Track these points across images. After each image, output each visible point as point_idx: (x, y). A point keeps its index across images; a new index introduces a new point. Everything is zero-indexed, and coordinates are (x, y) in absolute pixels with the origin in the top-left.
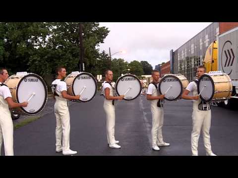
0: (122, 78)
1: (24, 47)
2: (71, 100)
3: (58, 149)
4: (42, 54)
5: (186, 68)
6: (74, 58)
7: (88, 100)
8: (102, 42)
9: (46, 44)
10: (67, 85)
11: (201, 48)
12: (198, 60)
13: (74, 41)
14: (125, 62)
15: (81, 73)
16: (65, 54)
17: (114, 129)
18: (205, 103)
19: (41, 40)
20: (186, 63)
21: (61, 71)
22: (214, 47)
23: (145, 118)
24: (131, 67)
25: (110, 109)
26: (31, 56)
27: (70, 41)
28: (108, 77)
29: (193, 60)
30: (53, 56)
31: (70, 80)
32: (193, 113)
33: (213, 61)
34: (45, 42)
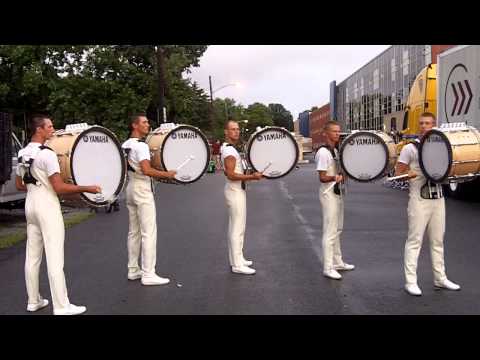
0: (258, 135)
1: (37, 75)
2: (159, 179)
3: (131, 275)
4: (74, 88)
5: (362, 119)
6: (139, 97)
7: (192, 179)
8: (196, 65)
9: (82, 67)
10: (151, 150)
11: (393, 78)
12: (387, 102)
13: (138, 63)
14: (236, 104)
15: (178, 125)
16: (121, 89)
17: (242, 237)
18: (433, 185)
19: (71, 61)
20: (363, 107)
21: (138, 123)
22: (430, 76)
23: (300, 217)
24: (249, 116)
25: (237, 198)
26: (53, 93)
27: (131, 62)
28: (230, 133)
29: (376, 103)
30: (97, 93)
31: (156, 140)
32: (410, 203)
33: (426, 105)
34: (80, 64)
